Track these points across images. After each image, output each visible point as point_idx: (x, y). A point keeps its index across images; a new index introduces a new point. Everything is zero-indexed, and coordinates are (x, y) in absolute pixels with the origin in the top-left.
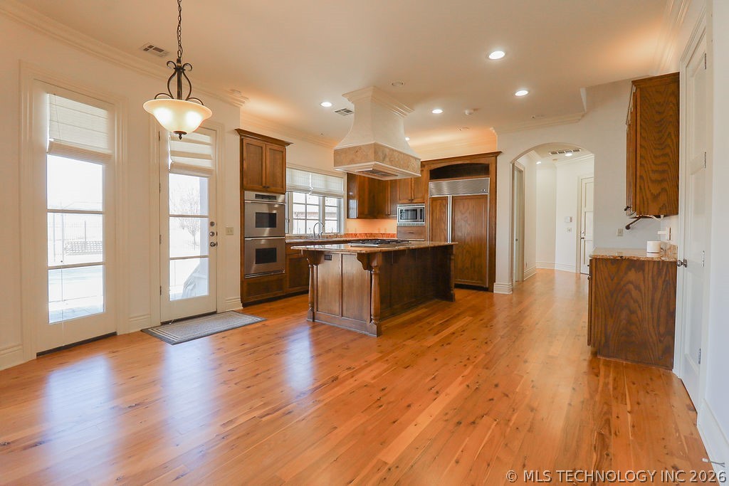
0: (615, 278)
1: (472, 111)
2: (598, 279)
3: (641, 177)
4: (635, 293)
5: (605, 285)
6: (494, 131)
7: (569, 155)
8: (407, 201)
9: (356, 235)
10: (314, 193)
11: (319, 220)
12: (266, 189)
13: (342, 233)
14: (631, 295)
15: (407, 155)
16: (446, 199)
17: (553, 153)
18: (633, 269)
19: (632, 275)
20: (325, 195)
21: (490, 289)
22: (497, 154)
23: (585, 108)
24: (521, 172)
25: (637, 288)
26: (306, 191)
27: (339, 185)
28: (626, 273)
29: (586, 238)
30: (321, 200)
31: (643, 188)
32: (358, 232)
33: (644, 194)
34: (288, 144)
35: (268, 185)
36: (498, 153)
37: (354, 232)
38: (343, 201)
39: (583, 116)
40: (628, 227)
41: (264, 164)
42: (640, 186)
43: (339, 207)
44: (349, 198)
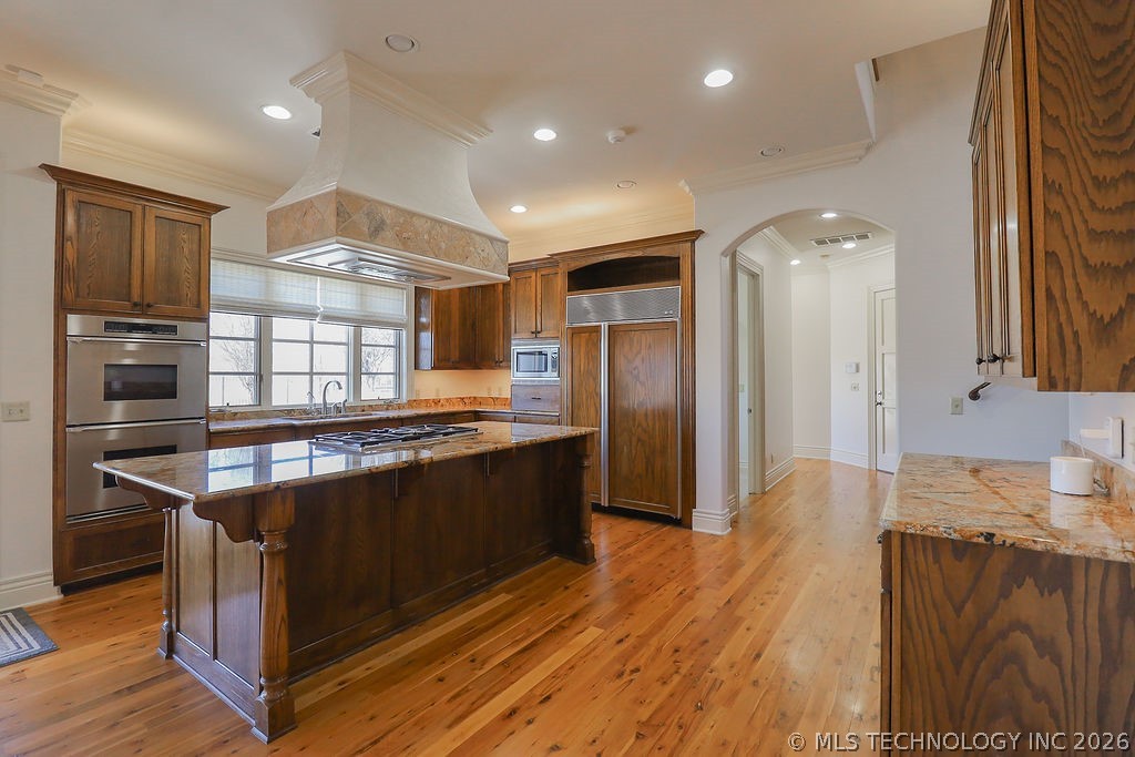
0: (969, 607)
1: (622, 134)
2: (910, 602)
3: (1051, 256)
4: (1039, 668)
5: (936, 627)
6: (687, 189)
7: (849, 245)
8: (528, 335)
9: (436, 402)
10: (329, 318)
11: (347, 374)
12: (143, 308)
13: (404, 399)
14: (1023, 671)
15: (463, 229)
16: (597, 329)
17: (821, 242)
18: (1029, 581)
19: (1027, 602)
20: (359, 323)
21: (684, 523)
22: (693, 236)
23: (873, 131)
24: (754, 276)
25: (1046, 647)
26: (307, 314)
27: (395, 304)
28: (1005, 594)
29: (887, 403)
30: (351, 335)
31: (1057, 293)
32: (442, 397)
33: (1063, 318)
34: (219, 208)
35: (149, 299)
36: (698, 234)
37: (432, 396)
38: (406, 336)
39: (869, 148)
40: (974, 395)
41: (137, 253)
42: (1048, 290)
43: (398, 347)
44: (418, 328)
